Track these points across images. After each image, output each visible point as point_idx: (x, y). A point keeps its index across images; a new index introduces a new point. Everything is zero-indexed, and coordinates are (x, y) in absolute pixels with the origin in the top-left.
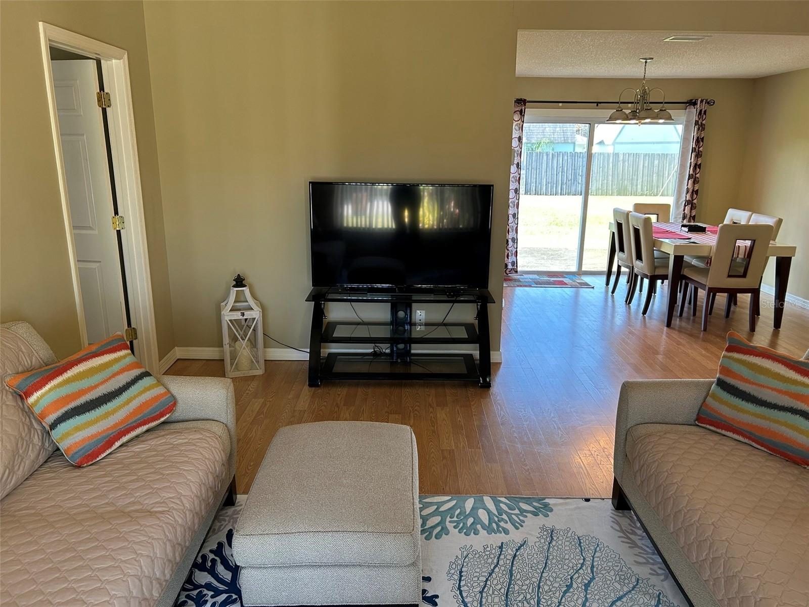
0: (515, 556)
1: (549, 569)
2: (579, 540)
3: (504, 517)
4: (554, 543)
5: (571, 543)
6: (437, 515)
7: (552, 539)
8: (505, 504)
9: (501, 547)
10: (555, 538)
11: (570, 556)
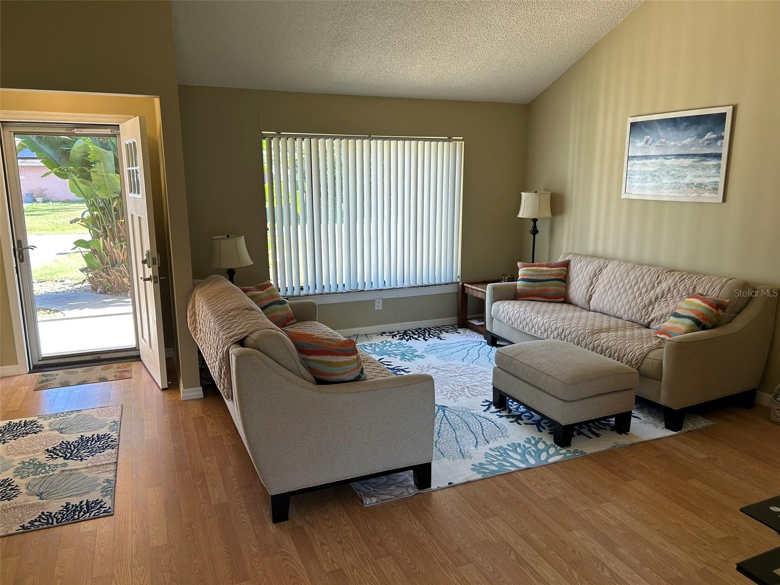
0: (476, 439)
1: (453, 438)
2: (443, 455)
3: (501, 458)
4: (458, 450)
5: (448, 453)
6: (553, 454)
7: (461, 453)
8: (507, 466)
9: (488, 442)
10: (459, 453)
11: (445, 446)
